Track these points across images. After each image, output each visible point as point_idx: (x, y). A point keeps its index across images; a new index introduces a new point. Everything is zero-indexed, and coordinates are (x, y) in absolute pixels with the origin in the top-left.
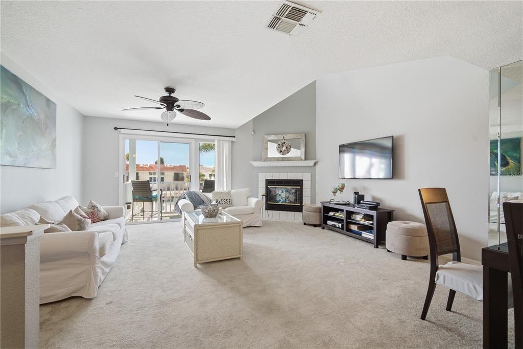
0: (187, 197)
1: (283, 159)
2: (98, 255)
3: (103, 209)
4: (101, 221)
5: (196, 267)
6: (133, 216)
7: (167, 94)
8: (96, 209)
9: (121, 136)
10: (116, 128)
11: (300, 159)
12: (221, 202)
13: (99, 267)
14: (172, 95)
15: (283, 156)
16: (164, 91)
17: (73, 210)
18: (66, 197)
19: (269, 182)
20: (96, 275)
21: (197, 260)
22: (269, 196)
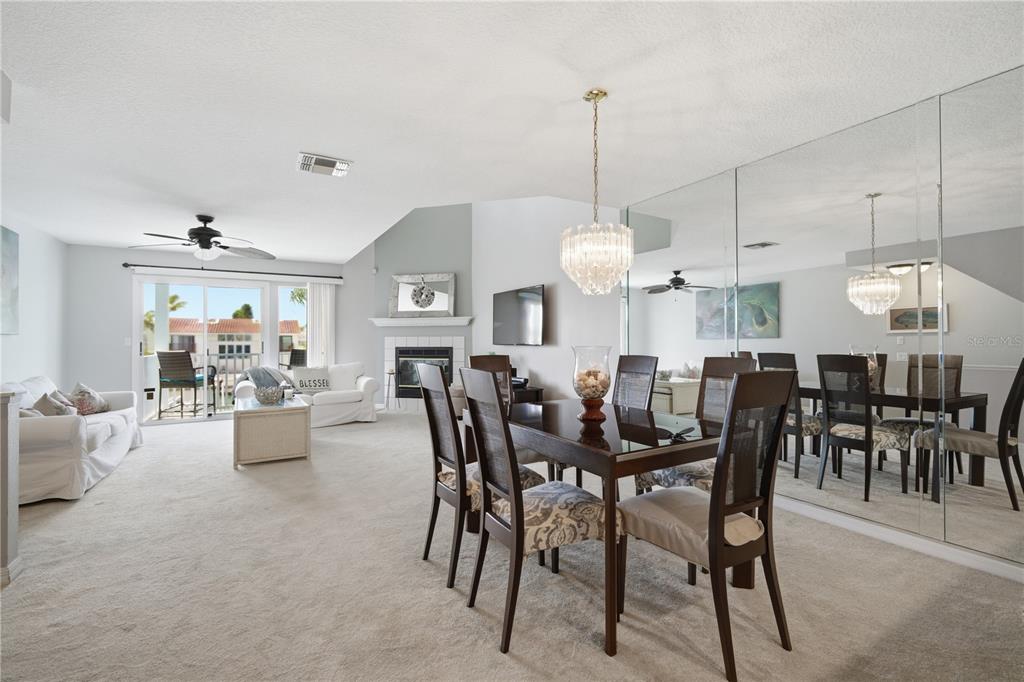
0: (250, 378)
1: (421, 315)
2: (84, 446)
3: (99, 396)
4: (96, 413)
5: (236, 469)
6: (160, 412)
7: (201, 225)
8: (87, 395)
9: (134, 277)
10: (126, 265)
11: (446, 314)
12: (308, 384)
13: (86, 463)
14: (209, 225)
15: (422, 309)
16: (196, 219)
17: (48, 395)
18: (36, 378)
19: (401, 352)
20: (82, 472)
21: (238, 460)
22: (403, 374)
